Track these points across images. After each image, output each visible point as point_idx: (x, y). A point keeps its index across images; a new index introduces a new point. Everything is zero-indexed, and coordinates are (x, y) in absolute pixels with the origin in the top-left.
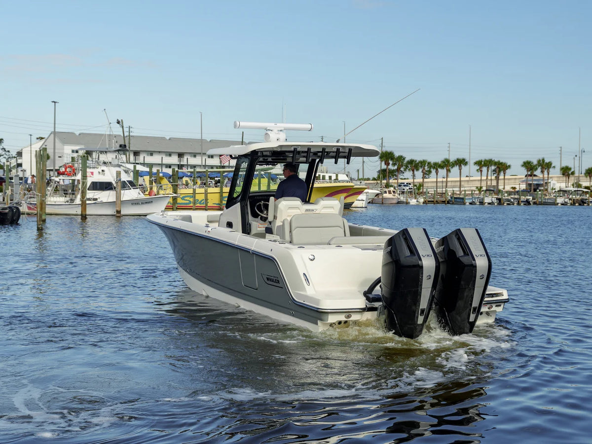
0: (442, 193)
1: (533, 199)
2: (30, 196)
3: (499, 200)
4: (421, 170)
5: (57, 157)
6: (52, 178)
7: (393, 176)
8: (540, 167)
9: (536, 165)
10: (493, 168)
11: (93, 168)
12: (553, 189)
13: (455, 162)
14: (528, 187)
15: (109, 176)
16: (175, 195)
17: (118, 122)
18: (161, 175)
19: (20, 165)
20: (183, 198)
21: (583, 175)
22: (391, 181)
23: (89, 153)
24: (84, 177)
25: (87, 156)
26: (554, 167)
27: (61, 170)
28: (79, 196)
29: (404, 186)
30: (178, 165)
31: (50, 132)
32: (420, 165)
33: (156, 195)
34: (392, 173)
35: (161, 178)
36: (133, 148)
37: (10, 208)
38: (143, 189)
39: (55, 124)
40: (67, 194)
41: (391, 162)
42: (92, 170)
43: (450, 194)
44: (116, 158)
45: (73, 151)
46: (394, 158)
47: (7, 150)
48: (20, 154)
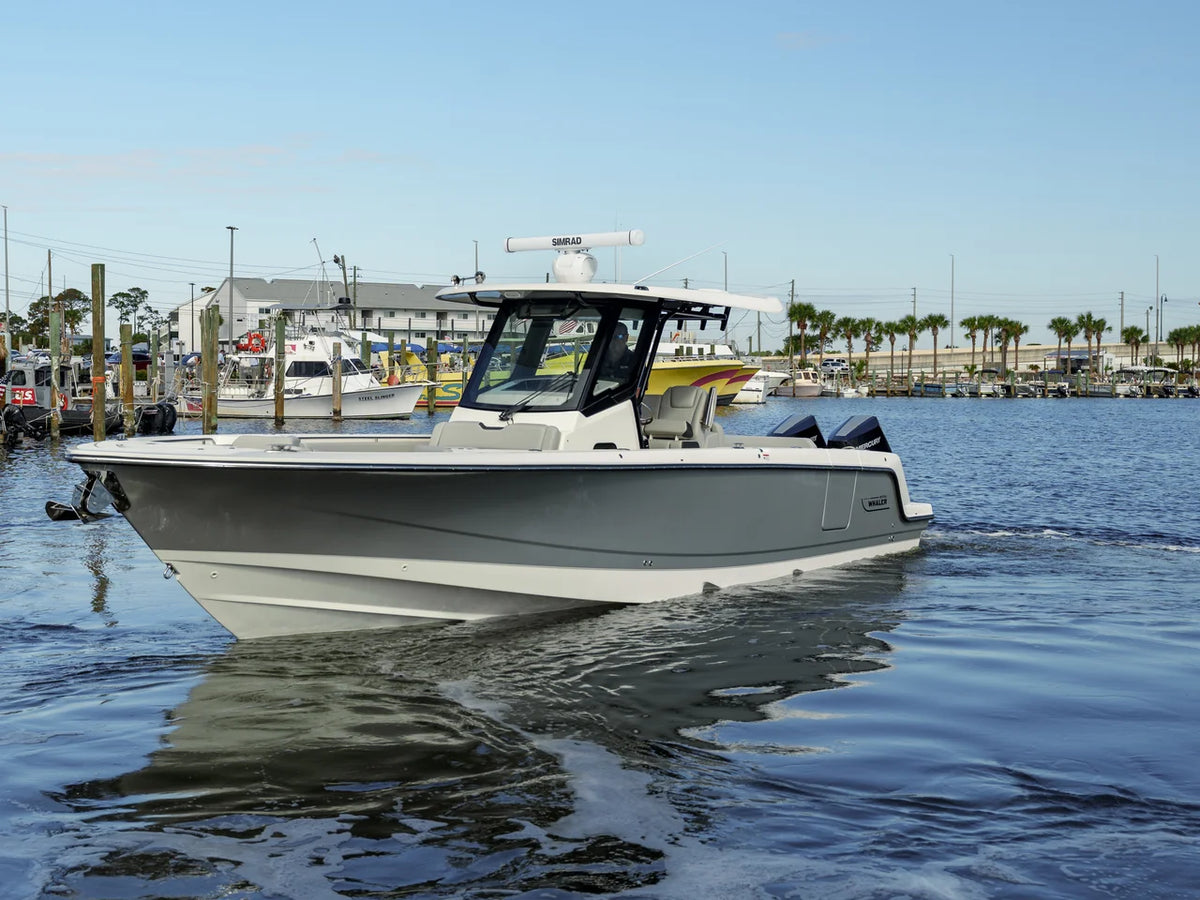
0: (902, 378)
1: (1070, 387)
2: (191, 386)
3: (1008, 388)
4: (863, 337)
5: (235, 321)
6: (228, 356)
7: (813, 347)
8: (1083, 329)
9: (1076, 325)
10: (996, 331)
11: (295, 338)
12: (1107, 368)
13: (927, 321)
14: (1062, 366)
15: (321, 352)
16: (432, 383)
17: (337, 261)
18: (408, 349)
19: (174, 335)
20: (445, 389)
21: (1164, 342)
22: (810, 356)
23: (287, 313)
24: (281, 353)
25: (285, 319)
26: (1110, 329)
27: (242, 343)
28: (272, 387)
29: (833, 365)
30: (437, 332)
31: (224, 279)
32: (861, 326)
33: (399, 384)
34: (811, 343)
35: (409, 355)
36: (361, 303)
37: (159, 406)
38: (378, 373)
39: (232, 264)
40: (251, 382)
41: (808, 323)
42: (293, 342)
43: (916, 378)
44: (333, 320)
45: (261, 311)
46: (815, 315)
47: (153, 309)
48: (174, 316)
